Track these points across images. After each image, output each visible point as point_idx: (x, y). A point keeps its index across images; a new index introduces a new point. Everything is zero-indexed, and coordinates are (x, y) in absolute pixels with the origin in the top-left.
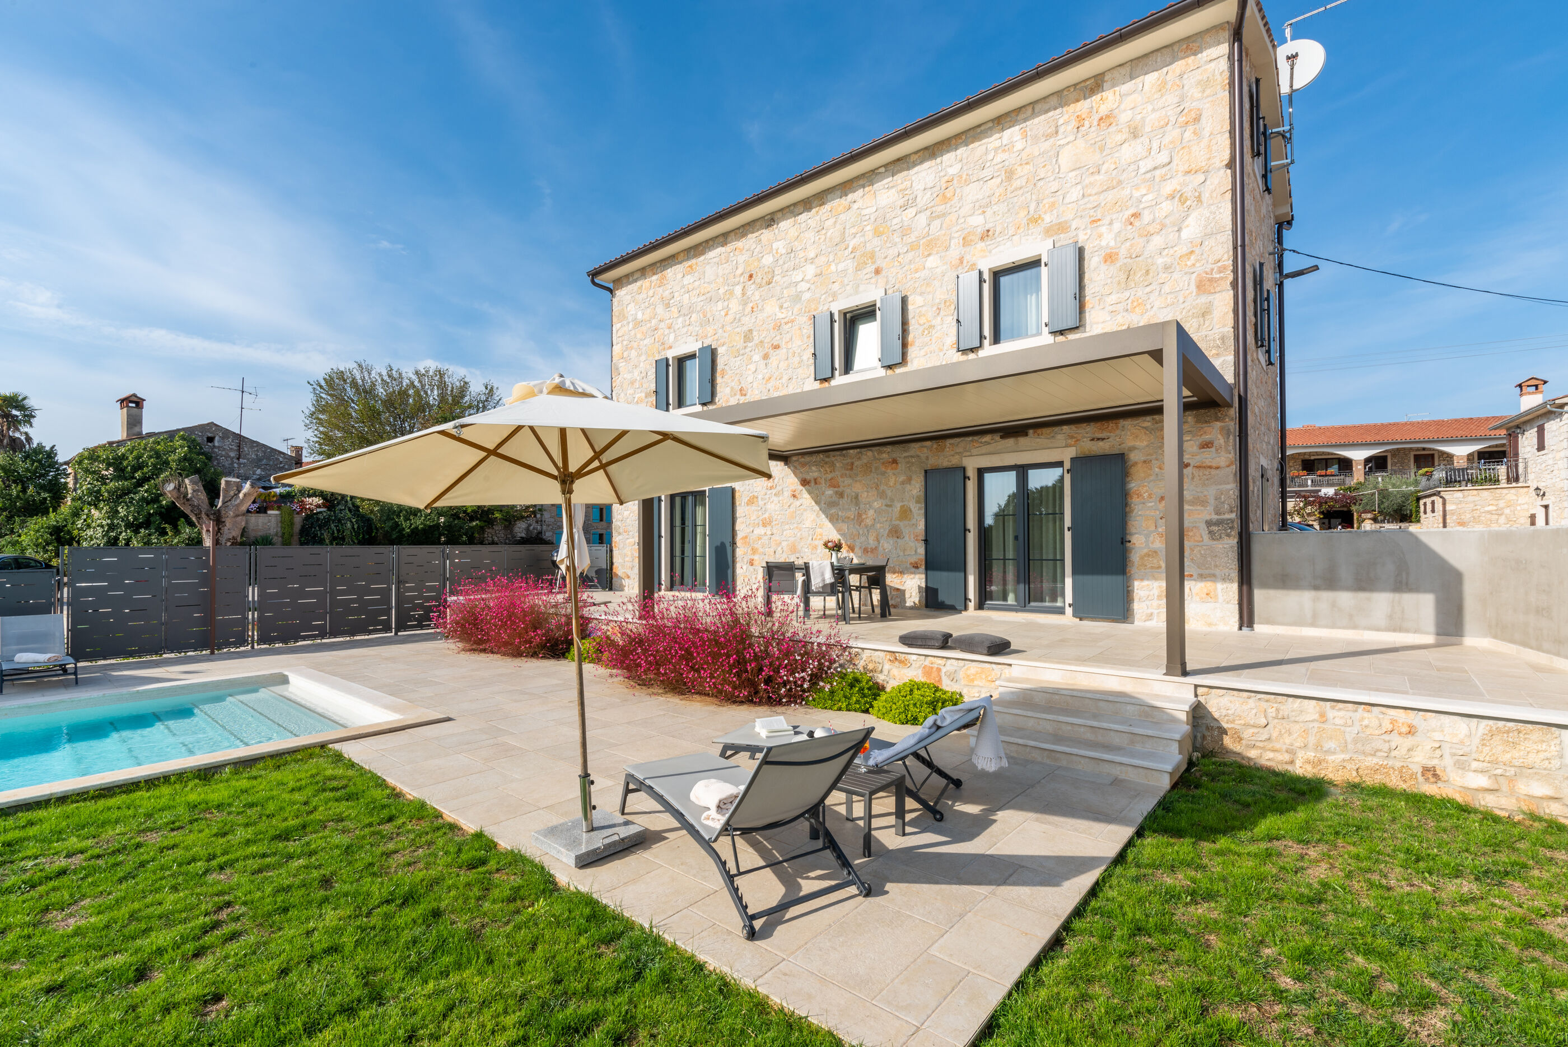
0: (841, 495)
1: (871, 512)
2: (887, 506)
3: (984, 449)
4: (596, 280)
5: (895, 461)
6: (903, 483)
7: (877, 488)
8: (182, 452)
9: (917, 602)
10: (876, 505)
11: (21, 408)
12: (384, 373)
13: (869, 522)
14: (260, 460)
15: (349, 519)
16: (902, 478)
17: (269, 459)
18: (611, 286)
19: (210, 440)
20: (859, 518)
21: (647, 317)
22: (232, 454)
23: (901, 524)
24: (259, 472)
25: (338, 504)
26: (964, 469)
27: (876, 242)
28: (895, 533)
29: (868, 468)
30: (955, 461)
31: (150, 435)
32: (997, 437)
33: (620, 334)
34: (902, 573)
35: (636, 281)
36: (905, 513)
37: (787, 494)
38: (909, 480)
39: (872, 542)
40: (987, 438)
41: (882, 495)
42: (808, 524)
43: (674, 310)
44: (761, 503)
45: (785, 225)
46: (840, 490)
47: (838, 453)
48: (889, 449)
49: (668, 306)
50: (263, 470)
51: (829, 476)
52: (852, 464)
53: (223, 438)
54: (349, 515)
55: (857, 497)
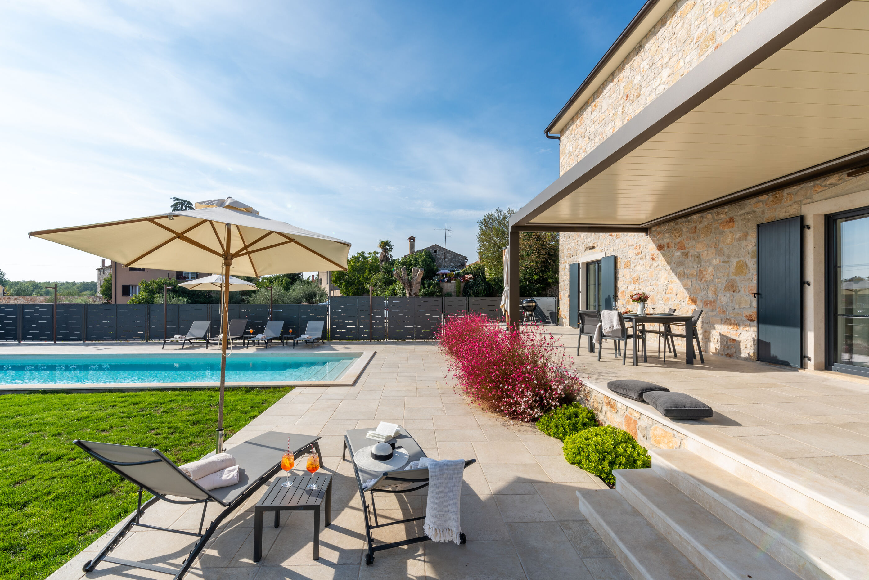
0: (686, 255)
1: (710, 269)
2: (724, 262)
3: (829, 192)
4: (549, 135)
5: (732, 220)
6: (739, 240)
7: (716, 246)
8: (423, 258)
9: (751, 354)
10: (715, 262)
11: (389, 245)
12: (506, 212)
13: (708, 277)
14: (452, 259)
15: (481, 284)
16: (739, 235)
17: (455, 258)
18: (559, 135)
19: (435, 252)
20: (700, 275)
21: (574, 149)
22: (443, 257)
23: (738, 279)
24: (452, 264)
25: (478, 277)
26: (802, 218)
27: (718, 21)
28: (732, 287)
29: (708, 229)
30: (793, 211)
31: (417, 252)
32: (844, 175)
33: (563, 165)
34: (737, 325)
35: (569, 127)
36: (741, 268)
37: (648, 257)
38: (746, 236)
39: (711, 297)
40: (834, 179)
41: (720, 252)
42: (662, 281)
43: (587, 139)
44: (632, 266)
45: (648, 46)
46: (686, 251)
47: (684, 220)
48: (726, 209)
49: (584, 137)
50: (453, 263)
51: (678, 240)
52: (696, 227)
53: (439, 251)
54: (481, 282)
55: (699, 256)
